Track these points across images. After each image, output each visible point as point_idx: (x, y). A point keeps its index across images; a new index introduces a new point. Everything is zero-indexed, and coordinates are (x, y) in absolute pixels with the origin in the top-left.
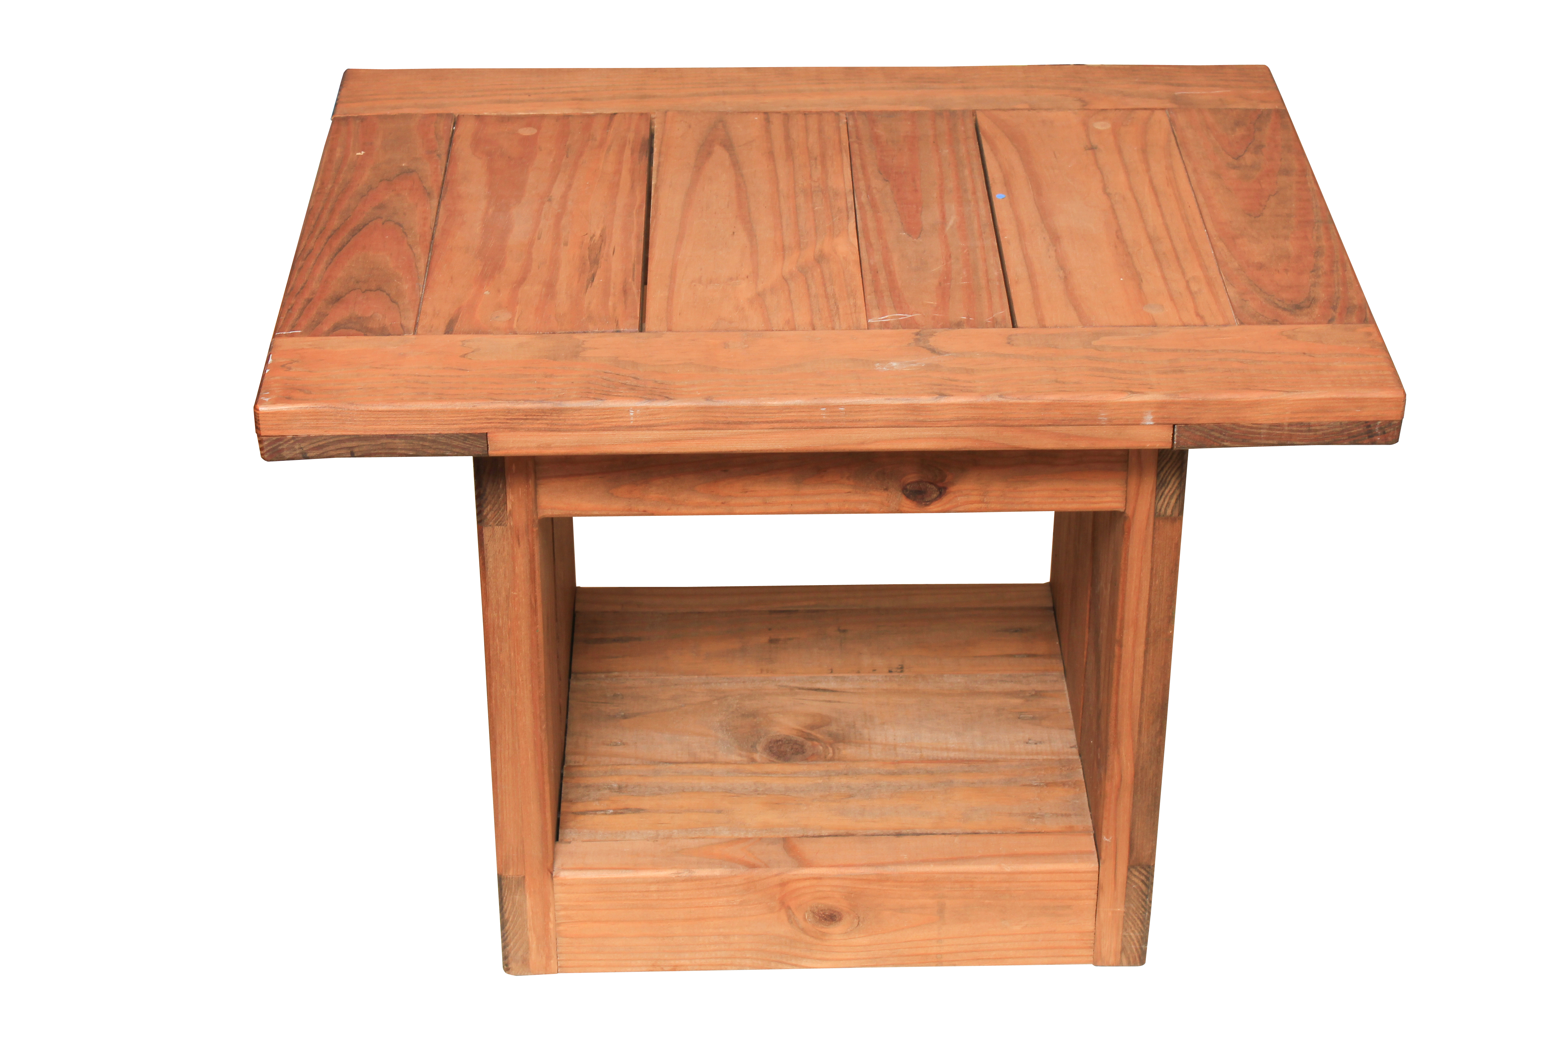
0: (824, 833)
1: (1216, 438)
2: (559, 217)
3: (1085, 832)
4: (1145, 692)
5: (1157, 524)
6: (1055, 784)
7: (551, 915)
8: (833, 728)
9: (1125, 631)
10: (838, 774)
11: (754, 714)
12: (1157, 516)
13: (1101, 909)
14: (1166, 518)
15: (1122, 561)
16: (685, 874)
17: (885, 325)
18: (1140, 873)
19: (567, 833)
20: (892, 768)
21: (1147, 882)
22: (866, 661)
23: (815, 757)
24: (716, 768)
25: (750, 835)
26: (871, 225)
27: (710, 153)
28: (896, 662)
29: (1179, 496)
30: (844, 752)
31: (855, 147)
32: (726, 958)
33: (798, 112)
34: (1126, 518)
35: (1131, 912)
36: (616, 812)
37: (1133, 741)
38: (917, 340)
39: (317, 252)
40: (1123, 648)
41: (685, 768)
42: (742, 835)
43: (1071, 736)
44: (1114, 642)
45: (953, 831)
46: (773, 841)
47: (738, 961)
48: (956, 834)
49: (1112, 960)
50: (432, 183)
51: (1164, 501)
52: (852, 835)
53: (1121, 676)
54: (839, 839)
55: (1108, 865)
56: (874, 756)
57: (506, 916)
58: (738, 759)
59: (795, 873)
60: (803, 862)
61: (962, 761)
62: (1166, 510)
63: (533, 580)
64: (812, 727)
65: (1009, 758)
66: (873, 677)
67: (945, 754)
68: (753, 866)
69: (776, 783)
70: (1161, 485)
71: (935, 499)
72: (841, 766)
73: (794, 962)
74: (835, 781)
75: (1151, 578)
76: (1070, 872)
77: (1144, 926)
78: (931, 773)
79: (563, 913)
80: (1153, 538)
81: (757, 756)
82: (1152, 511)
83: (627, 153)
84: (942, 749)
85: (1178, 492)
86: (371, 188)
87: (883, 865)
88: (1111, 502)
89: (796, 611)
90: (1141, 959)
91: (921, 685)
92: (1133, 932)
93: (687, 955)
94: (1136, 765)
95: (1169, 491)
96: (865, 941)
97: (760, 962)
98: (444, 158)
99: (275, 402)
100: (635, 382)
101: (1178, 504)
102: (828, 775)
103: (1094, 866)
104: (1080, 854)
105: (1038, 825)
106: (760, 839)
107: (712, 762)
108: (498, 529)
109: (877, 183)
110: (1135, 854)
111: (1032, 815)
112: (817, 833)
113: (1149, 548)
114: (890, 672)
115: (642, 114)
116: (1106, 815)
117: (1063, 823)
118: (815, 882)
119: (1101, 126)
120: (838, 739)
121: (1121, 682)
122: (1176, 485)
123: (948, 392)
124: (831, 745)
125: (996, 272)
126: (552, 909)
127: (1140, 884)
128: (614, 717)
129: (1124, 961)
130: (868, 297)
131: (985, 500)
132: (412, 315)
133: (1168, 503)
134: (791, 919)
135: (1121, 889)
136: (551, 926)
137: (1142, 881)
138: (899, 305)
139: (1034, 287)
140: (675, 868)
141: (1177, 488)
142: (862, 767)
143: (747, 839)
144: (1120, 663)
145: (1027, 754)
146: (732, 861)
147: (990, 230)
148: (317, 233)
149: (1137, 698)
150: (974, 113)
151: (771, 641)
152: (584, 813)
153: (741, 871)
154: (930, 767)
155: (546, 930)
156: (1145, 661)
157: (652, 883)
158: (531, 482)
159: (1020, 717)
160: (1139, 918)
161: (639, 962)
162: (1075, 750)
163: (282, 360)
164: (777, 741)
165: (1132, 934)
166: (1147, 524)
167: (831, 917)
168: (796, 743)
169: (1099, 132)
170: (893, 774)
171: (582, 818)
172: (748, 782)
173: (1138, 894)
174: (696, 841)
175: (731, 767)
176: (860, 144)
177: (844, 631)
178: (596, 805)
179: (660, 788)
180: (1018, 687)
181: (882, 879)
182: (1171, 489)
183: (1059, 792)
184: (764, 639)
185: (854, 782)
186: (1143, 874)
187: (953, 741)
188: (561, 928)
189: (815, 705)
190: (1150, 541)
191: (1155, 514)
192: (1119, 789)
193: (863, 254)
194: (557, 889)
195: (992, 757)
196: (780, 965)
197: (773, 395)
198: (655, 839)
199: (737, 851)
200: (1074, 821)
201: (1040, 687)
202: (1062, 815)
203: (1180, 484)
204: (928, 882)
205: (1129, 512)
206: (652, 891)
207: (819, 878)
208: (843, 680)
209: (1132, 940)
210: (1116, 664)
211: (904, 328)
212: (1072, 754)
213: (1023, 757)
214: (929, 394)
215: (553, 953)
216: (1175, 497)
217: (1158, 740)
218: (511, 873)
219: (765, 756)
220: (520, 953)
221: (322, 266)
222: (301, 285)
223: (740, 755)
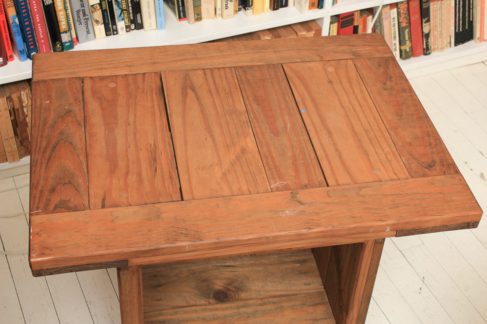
2: (135, 134)
17: (278, 189)
26: (258, 130)
27: (187, 94)
31: (241, 86)
33: (216, 68)
38: (292, 197)
39: (40, 161)
50: (80, 118)
83: (154, 95)
86: (56, 122)
98: (82, 102)
99: (38, 256)
100: (186, 232)
109: (255, 106)
115: (155, 73)
119: (331, 69)
123: (312, 227)
125: (313, 155)
130: (267, 173)
132: (86, 197)
138: (281, 178)
139: (329, 162)
147: (304, 130)
148: (38, 150)
150: (282, 64)
163: (37, 230)
169: (331, 73)
176: (243, 85)
193: (259, 148)
197: (243, 235)
211: (286, 190)
214: (305, 229)
221: (43, 170)
222: (36, 182)
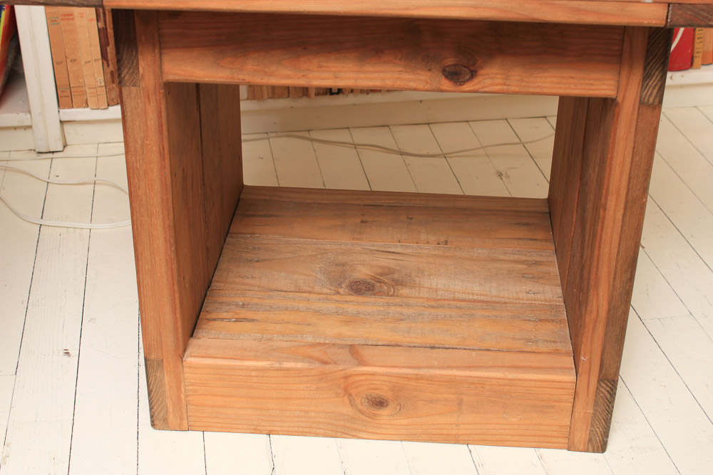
0: (380, 343)
1: (704, 17)
3: (567, 354)
4: (621, 247)
5: (641, 110)
6: (547, 321)
7: (183, 389)
8: (396, 276)
9: (609, 198)
10: (395, 305)
11: (343, 265)
12: (642, 103)
13: (576, 410)
14: (649, 106)
15: (611, 141)
16: (277, 365)
18: (607, 385)
19: (199, 333)
20: (433, 303)
21: (611, 393)
22: (423, 237)
23: (381, 293)
24: (312, 296)
25: (327, 342)
28: (443, 239)
29: (660, 87)
30: (401, 291)
32: (306, 428)
34: (617, 104)
35: (598, 413)
36: (238, 320)
37: (609, 285)
40: (607, 211)
41: (290, 295)
42: (322, 341)
43: (559, 290)
44: (599, 206)
45: (471, 347)
46: (342, 347)
47: (314, 430)
48: (474, 350)
49: (581, 447)
51: (648, 91)
52: (400, 346)
53: (604, 234)
54: (391, 348)
55: (583, 378)
56: (422, 295)
57: (151, 387)
58: (328, 291)
59: (356, 369)
60: (362, 362)
61: (482, 301)
62: (649, 98)
63: (161, 132)
64: (381, 275)
65: (515, 301)
66: (426, 246)
67: (471, 297)
68: (326, 363)
69: (351, 308)
70: (646, 77)
71: (468, 80)
72: (398, 300)
73: (353, 433)
74: (392, 309)
75: (633, 156)
76: (556, 382)
77: (606, 424)
78: (460, 308)
79: (190, 388)
80: (637, 122)
81: (341, 291)
82: (638, 99)
84: (469, 293)
85: (660, 84)
87: (419, 368)
88: (606, 89)
89: (382, 206)
90: (602, 448)
91: (458, 253)
92: (598, 428)
93: (278, 424)
94: (610, 303)
95: (653, 83)
96: (405, 422)
97: (330, 432)
101: (658, 95)
102: (388, 305)
103: (573, 378)
104: (564, 369)
105: (533, 347)
106: (334, 344)
107: (310, 292)
108: (133, 89)
110: (604, 371)
111: (529, 340)
112: (374, 343)
113: (633, 130)
114: (438, 244)
116: (584, 340)
117: (551, 347)
118: (369, 377)
120: (398, 283)
121: (604, 237)
122: (659, 78)
124: (393, 286)
126: (183, 384)
127: (606, 393)
128: (251, 261)
129: (590, 449)
131: (507, 83)
133: (651, 93)
134: (352, 403)
135: (592, 396)
136: (183, 396)
137: (608, 391)
140: (270, 360)
141: (659, 80)
142: (412, 301)
143: (324, 344)
144: (603, 223)
145: (527, 300)
146: (311, 358)
149: (615, 251)
151: (362, 222)
152: (214, 320)
153: (317, 365)
154: (459, 304)
155: (179, 399)
156: (623, 222)
157: (252, 370)
158: (157, 51)
159: (523, 276)
160: (603, 418)
161: (245, 426)
162: (561, 299)
164: (357, 282)
165: (597, 429)
166: (633, 109)
167: (380, 403)
168: (369, 284)
170: (433, 307)
171: (213, 323)
172: (332, 306)
173: (604, 401)
174: (289, 343)
175: (322, 296)
177: (411, 219)
178: (225, 315)
179: (271, 307)
180: (524, 258)
181: (418, 378)
182: (655, 81)
183: (549, 326)
184: (358, 220)
185: (405, 311)
186: (609, 387)
187: (477, 289)
188: (189, 398)
189: (385, 261)
190: (634, 123)
191: (640, 101)
192: (596, 322)
194: (186, 370)
195: (503, 300)
196: (344, 436)
198: (260, 340)
199: (316, 352)
200: (559, 346)
201: (538, 259)
202: (551, 342)
203: (661, 77)
204: (451, 382)
205: (619, 100)
206: (253, 376)
207: (373, 374)
208: (406, 247)
209: (597, 434)
210: (600, 224)
212: (559, 302)
213: (525, 302)
215: (185, 416)
216: (657, 88)
217: (628, 285)
218: (153, 357)
219: (347, 291)
220: (162, 414)
223: (330, 289)
